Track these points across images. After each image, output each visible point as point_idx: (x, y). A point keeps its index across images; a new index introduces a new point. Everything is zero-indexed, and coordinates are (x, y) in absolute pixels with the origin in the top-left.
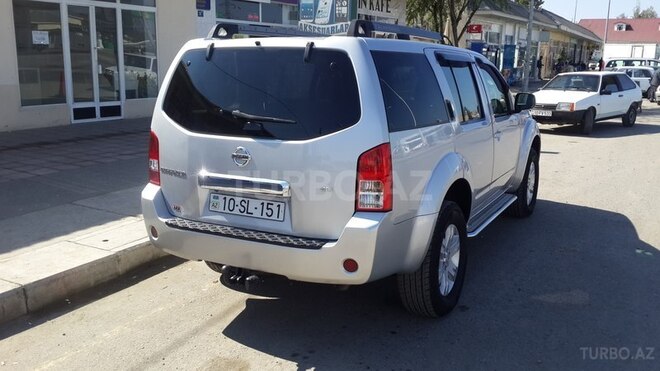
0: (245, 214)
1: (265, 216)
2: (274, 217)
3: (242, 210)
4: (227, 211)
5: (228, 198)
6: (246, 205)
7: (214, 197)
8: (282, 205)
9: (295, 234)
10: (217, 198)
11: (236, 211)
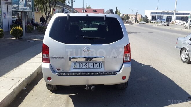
0: (87, 68)
1: (95, 67)
2: (98, 67)
3: (86, 66)
4: (80, 67)
5: (80, 64)
6: (87, 65)
7: (74, 64)
8: (100, 64)
9: (106, 71)
10: (76, 64)
11: (84, 67)
